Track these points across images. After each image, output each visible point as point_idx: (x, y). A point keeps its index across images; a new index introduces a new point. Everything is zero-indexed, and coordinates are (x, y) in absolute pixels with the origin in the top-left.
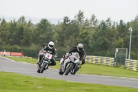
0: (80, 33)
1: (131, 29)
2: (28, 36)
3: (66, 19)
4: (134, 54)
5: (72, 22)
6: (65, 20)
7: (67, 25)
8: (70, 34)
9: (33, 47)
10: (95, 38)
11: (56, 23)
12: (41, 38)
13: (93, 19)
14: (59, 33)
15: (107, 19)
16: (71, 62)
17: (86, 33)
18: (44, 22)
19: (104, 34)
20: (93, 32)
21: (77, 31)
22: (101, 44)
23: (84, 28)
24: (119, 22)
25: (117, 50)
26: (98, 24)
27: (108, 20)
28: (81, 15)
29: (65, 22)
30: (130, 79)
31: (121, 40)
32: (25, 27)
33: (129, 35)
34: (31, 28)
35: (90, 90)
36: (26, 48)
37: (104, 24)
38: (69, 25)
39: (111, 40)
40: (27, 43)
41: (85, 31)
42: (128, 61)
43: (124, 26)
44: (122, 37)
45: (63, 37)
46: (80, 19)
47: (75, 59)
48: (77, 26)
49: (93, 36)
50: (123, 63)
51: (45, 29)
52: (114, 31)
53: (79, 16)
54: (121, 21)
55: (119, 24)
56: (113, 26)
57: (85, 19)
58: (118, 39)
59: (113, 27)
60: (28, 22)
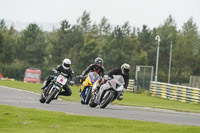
0: (85, 44)
1: (158, 38)
2: (10, 48)
3: (65, 24)
4: (163, 74)
5: (74, 27)
6: (63, 25)
7: (65, 33)
8: (70, 45)
9: (17, 64)
10: (106, 51)
11: (50, 30)
12: (28, 52)
13: (103, 24)
14: (54, 44)
15: (123, 24)
16: (111, 89)
17: (94, 44)
18: (33, 28)
19: (119, 45)
20: (104, 42)
21: (81, 40)
22: (115, 59)
23: (91, 37)
24: (141, 29)
25: (138, 68)
26: (111, 31)
27: (126, 25)
28: (86, 18)
29: (63, 28)
30: (156, 110)
31: (144, 54)
32: (5, 35)
33: (156, 46)
34: (13, 37)
35: (99, 127)
36: (6, 66)
37: (119, 30)
38: (68, 32)
39: (130, 54)
40: (8, 59)
41: (92, 41)
42: (154, 83)
43: (149, 34)
44: (145, 50)
45: (60, 50)
46: (84, 24)
47: (117, 86)
48: (80, 34)
49: (104, 48)
50: (147, 87)
51: (34, 38)
52: (135, 42)
53: (83, 19)
54: (145, 27)
55: (141, 31)
56: (133, 34)
57: (92, 24)
58: (139, 52)
59: (133, 36)
60: (9, 28)
